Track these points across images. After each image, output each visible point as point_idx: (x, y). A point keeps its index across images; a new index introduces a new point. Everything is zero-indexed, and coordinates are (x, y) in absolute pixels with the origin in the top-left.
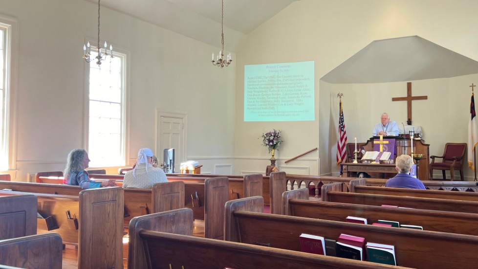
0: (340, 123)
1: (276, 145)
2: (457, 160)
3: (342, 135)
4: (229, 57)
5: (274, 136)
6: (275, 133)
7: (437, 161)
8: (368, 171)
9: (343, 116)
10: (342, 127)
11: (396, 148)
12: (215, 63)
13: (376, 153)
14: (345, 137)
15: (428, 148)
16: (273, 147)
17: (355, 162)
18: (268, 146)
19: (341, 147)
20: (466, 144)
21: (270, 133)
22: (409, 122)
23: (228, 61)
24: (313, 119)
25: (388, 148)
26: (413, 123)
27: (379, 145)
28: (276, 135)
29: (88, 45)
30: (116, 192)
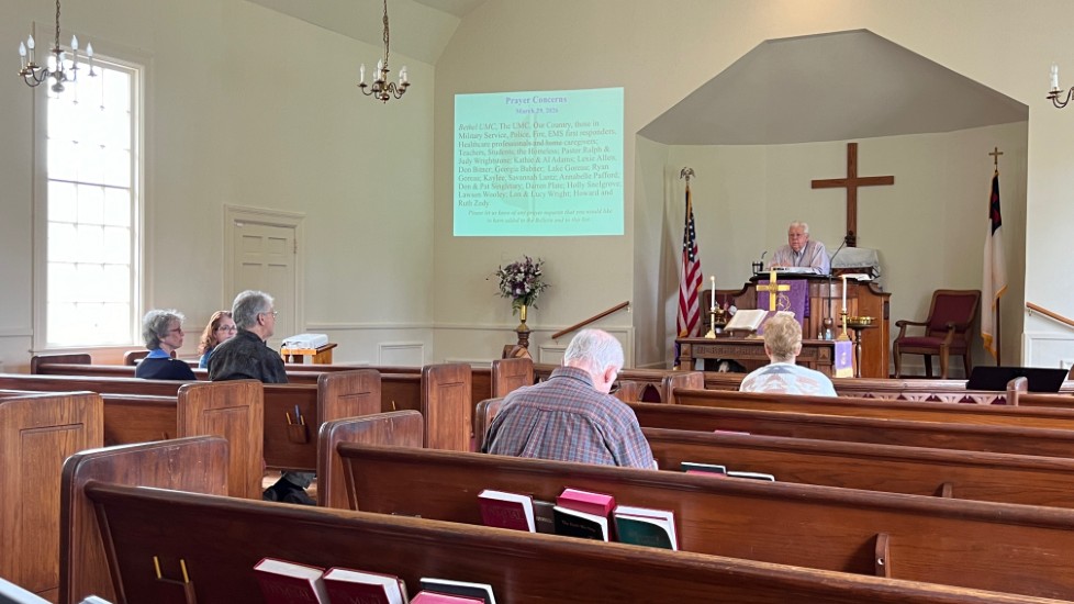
0: (685, 242)
1: (530, 294)
2: (957, 331)
3: (689, 272)
4: (403, 76)
5: (526, 273)
6: (528, 265)
7: (910, 332)
8: (740, 356)
9: (692, 223)
10: (690, 251)
11: (808, 301)
12: (366, 90)
13: (761, 313)
14: (697, 275)
15: (887, 303)
16: (522, 300)
17: (711, 335)
18: (511, 298)
19: (686, 298)
20: (980, 293)
21: (515, 266)
22: (851, 240)
23: (399, 86)
24: (621, 232)
25: (791, 301)
26: (858, 242)
27: (767, 293)
28: (530, 271)
29: (31, 43)
30: (83, 404)
